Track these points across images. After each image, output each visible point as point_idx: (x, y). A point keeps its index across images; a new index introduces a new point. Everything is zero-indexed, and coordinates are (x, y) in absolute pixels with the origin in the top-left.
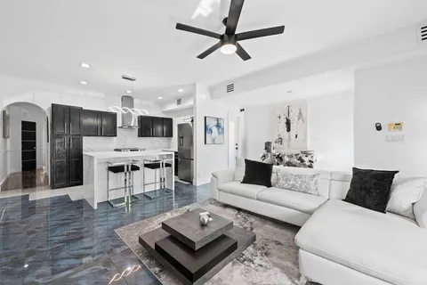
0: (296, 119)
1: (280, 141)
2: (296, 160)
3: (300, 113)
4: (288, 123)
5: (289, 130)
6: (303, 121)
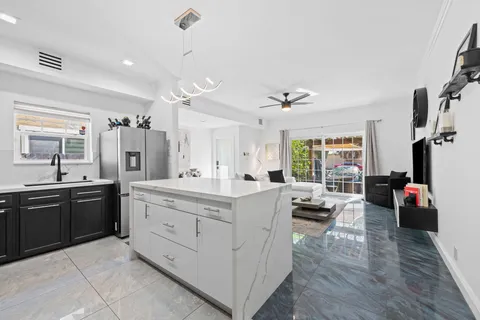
3: (186, 138)
5: (179, 150)
6: (188, 144)
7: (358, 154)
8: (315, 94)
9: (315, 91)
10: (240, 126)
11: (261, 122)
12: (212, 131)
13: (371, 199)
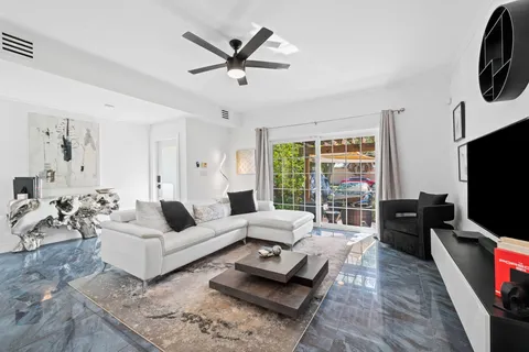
0: (82, 142)
1: (51, 175)
2: (94, 203)
3: (89, 136)
4: (67, 148)
5: (68, 157)
6: (93, 146)
7: (368, 167)
8: (293, 49)
9: (292, 42)
10: (188, 119)
11: (225, 114)
12: (150, 127)
13: (389, 239)
